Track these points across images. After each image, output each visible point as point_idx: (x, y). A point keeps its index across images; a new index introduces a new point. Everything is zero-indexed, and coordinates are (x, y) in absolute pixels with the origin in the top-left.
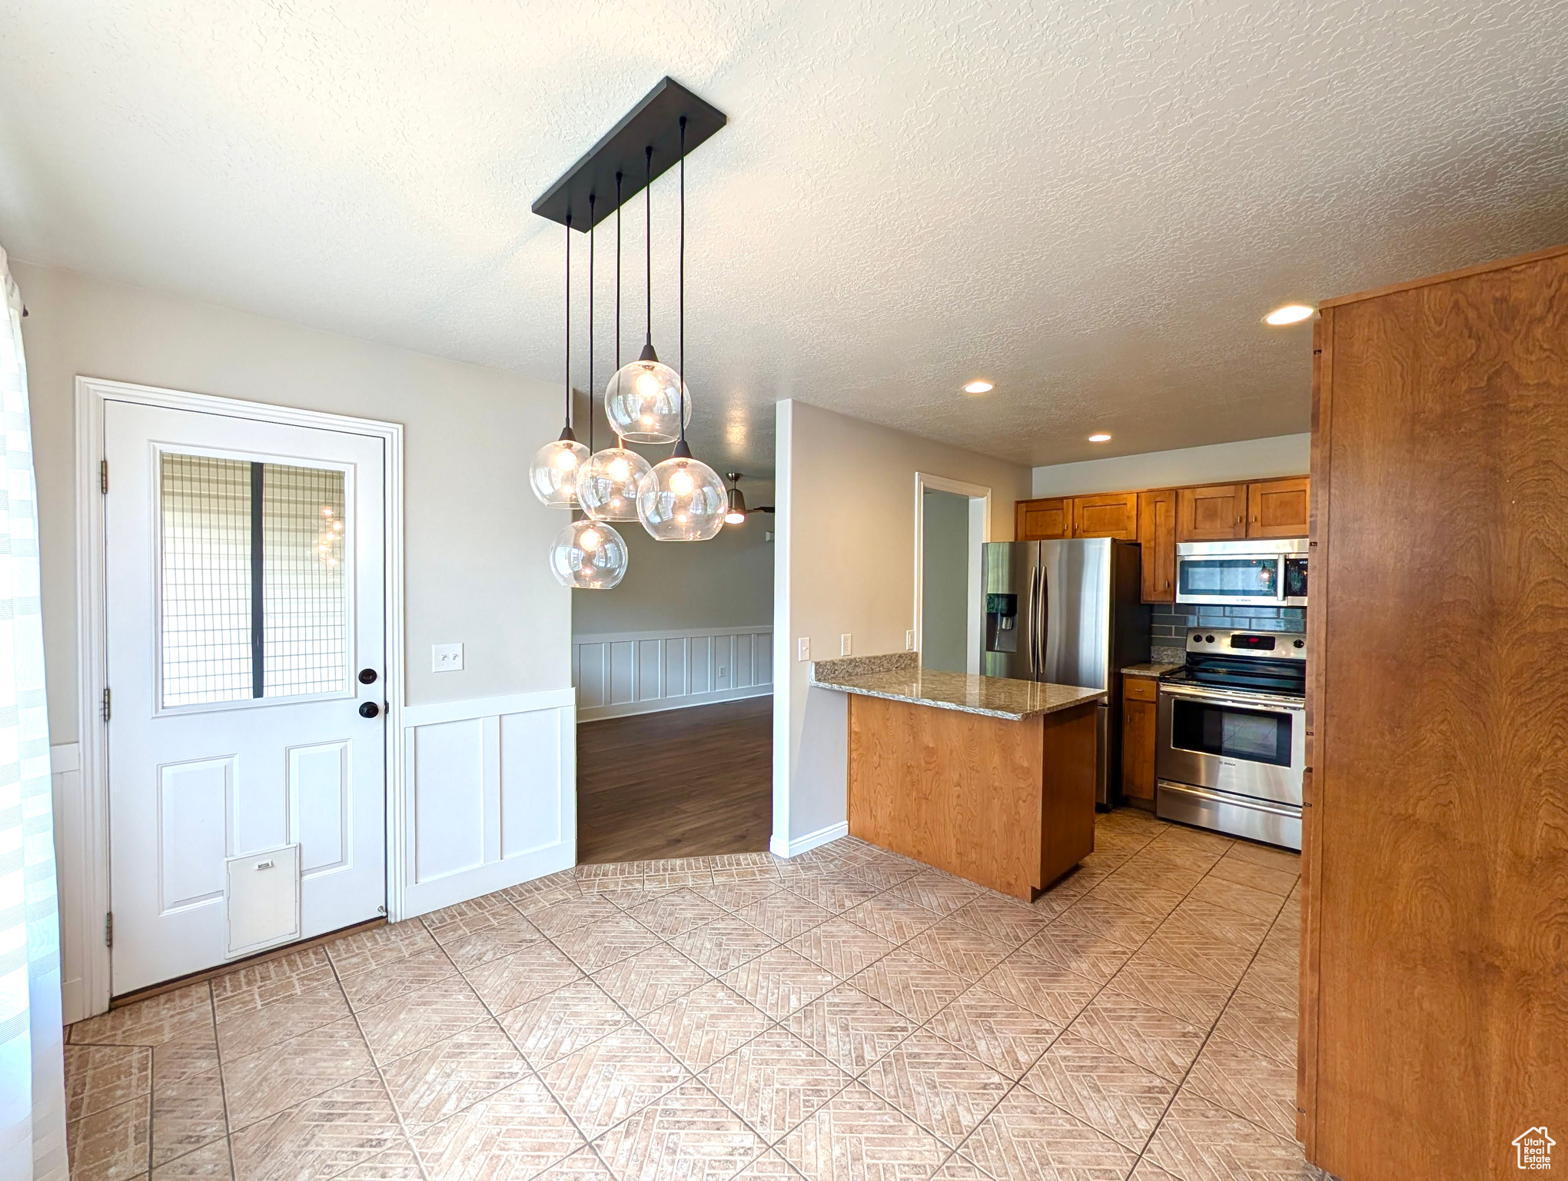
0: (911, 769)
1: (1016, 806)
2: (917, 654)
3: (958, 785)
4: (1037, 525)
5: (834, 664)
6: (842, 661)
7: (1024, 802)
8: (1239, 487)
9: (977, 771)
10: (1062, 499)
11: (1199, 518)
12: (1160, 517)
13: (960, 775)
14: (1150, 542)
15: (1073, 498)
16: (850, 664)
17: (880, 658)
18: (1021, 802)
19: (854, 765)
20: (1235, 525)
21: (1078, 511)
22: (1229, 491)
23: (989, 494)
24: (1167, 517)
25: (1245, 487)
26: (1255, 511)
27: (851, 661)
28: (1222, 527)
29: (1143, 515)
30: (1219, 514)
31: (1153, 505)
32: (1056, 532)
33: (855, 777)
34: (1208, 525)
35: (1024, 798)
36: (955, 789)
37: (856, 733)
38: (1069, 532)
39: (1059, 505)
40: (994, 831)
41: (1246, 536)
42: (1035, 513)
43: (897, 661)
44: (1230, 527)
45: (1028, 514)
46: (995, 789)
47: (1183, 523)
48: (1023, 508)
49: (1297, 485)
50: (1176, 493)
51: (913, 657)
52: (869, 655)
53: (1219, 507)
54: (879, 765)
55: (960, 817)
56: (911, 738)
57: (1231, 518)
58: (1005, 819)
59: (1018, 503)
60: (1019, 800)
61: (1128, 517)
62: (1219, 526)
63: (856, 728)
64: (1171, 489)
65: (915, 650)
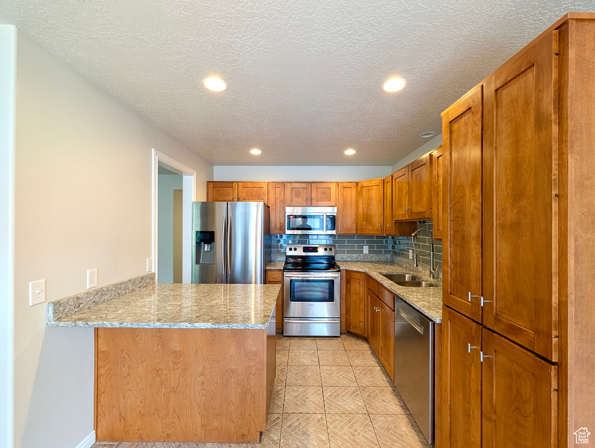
0: (160, 372)
1: (248, 380)
2: (154, 274)
3: (202, 374)
4: (219, 195)
5: (78, 298)
6: (88, 293)
7: (253, 375)
8: (308, 184)
9: (218, 361)
10: (232, 182)
11: (293, 196)
12: (278, 195)
13: (204, 367)
14: (273, 206)
15: (238, 182)
16: (96, 294)
17: (126, 283)
18: (251, 375)
19: (102, 380)
20: (307, 200)
21: (240, 189)
22: (304, 185)
23: (195, 174)
24: (280, 195)
25: (310, 184)
26: (314, 195)
27: (97, 292)
28: (302, 201)
29: (270, 194)
30: (301, 195)
31: (274, 189)
32: (229, 199)
33: (103, 390)
34: (296, 200)
35: (253, 373)
36: (199, 378)
37: (103, 352)
38: (236, 199)
39: (231, 185)
40: (231, 401)
41: (311, 205)
42: (218, 188)
43: (140, 282)
44: (305, 201)
45: (214, 189)
46: (232, 371)
47: (287, 198)
48: (211, 185)
49: (328, 185)
50: (283, 184)
51: (152, 277)
52: (116, 282)
53: (301, 192)
54: (129, 374)
55: (204, 398)
56: (159, 347)
57: (305, 197)
58: (239, 390)
59: (208, 182)
60: (250, 374)
61: (264, 194)
62: (301, 200)
63: (103, 348)
64: (282, 183)
65: (153, 271)
